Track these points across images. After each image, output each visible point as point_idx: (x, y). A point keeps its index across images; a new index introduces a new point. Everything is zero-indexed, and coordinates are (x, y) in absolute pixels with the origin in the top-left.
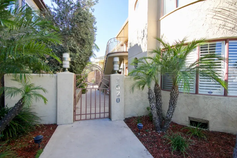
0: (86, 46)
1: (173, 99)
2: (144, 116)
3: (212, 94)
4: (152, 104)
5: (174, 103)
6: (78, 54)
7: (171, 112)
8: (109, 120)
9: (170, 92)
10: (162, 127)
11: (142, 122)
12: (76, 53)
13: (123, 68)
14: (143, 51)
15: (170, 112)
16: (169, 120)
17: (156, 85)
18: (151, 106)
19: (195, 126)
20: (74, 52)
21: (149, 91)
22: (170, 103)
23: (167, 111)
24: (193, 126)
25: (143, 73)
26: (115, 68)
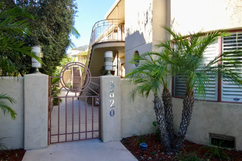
0: (63, 33)
1: (187, 108)
2: (148, 135)
3: (239, 101)
4: (159, 117)
5: (188, 115)
6: (51, 47)
7: (185, 126)
8: (100, 142)
9: (182, 100)
10: (173, 147)
11: (146, 142)
12: (49, 44)
13: (117, 65)
14: (147, 42)
15: (183, 126)
16: (183, 137)
17: (165, 90)
18: (157, 118)
19: (216, 145)
20: (45, 43)
21: (155, 99)
22: (183, 115)
23: (179, 125)
24: (214, 145)
25: (147, 74)
26: (107, 67)
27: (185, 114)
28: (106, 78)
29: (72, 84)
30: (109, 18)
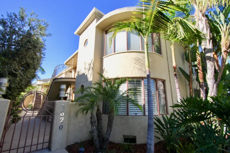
0: (30, 70)
1: (110, 121)
2: (86, 141)
4: (93, 128)
5: (111, 125)
6: (18, 79)
7: (109, 132)
9: (108, 115)
10: (101, 147)
11: (84, 147)
12: (16, 77)
13: (69, 93)
14: (89, 80)
15: (108, 133)
16: (107, 140)
17: (98, 110)
18: (92, 129)
19: (126, 142)
20: (13, 75)
21: (91, 116)
22: (108, 125)
23: (106, 132)
25: (88, 100)
26: (61, 95)
27: (109, 125)
28: (59, 102)
29: (33, 105)
30: (67, 64)
